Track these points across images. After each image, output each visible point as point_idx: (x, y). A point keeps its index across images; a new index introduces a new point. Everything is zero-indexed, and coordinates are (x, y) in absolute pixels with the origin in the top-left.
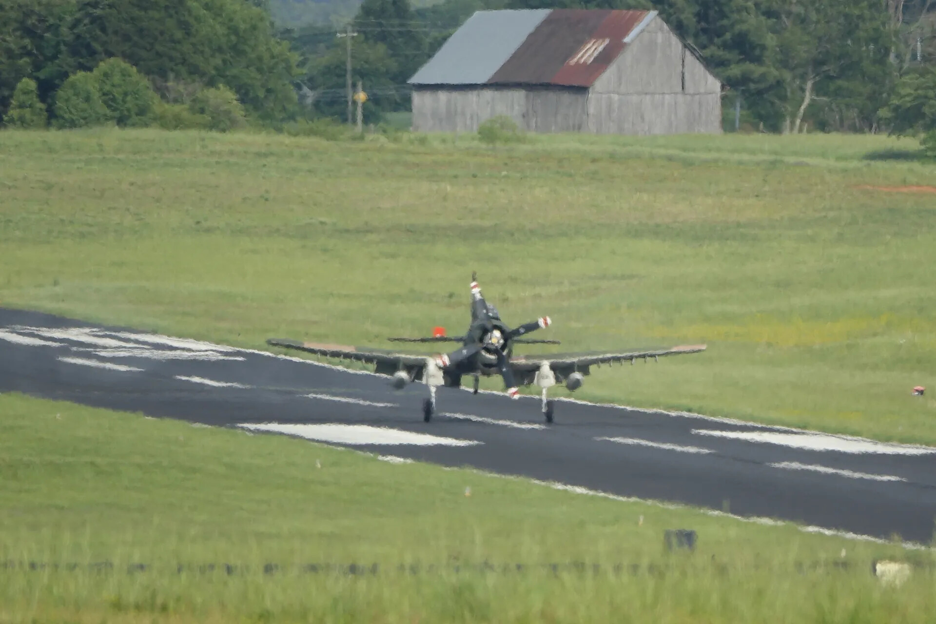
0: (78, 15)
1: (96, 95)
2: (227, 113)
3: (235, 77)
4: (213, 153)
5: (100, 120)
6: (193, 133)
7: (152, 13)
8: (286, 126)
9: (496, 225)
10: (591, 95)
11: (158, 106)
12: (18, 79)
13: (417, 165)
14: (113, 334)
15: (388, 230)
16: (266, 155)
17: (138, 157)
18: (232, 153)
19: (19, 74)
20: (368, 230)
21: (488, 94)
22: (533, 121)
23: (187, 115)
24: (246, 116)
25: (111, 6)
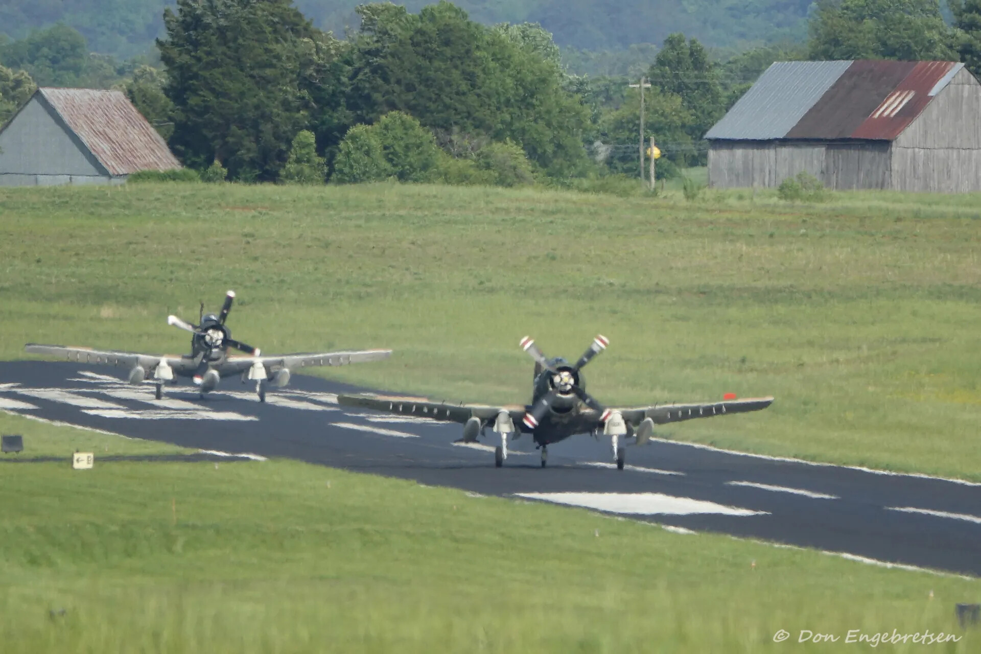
0: (357, 65)
1: (377, 149)
2: (515, 168)
3: (523, 131)
4: (497, 211)
5: (381, 175)
6: (478, 189)
7: (437, 63)
8: (576, 181)
9: (791, 286)
10: (895, 149)
11: (442, 161)
12: (296, 132)
13: (711, 223)
15: (680, 292)
16: (553, 213)
17: (419, 213)
18: (519, 210)
19: (297, 127)
20: (658, 291)
21: (785, 151)
22: (834, 178)
23: (472, 171)
24: (533, 172)
25: (393, 55)
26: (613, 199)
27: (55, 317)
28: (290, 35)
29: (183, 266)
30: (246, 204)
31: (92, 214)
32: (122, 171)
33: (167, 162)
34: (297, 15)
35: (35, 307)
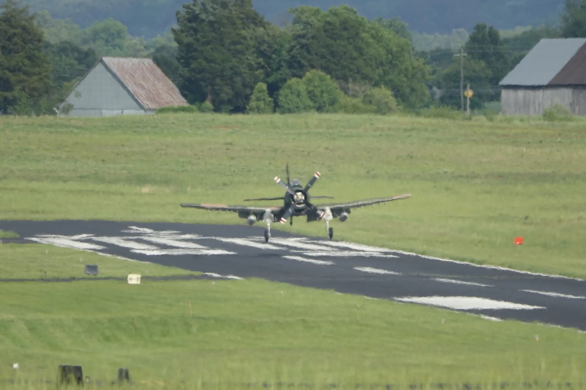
0: (293, 44)
1: (304, 93)
2: (387, 103)
3: (391, 81)
4: (377, 129)
5: (307, 108)
6: (365, 116)
7: (338, 42)
8: (422, 111)
9: (554, 172)
11: (343, 99)
12: (255, 83)
13: (504, 135)
14: (316, 242)
15: (486, 176)
16: (411, 130)
17: (330, 131)
18: (390, 129)
19: (257, 80)
20: (474, 176)
21: (549, 92)
22: (577, 108)
23: (361, 105)
24: (397, 105)
25: (313, 37)
26: (447, 121)
27: (114, 193)
28: (252, 25)
29: (190, 163)
30: (226, 125)
31: (135, 132)
32: (152, 106)
33: (179, 101)
34: (256, 14)
35: (101, 187)
